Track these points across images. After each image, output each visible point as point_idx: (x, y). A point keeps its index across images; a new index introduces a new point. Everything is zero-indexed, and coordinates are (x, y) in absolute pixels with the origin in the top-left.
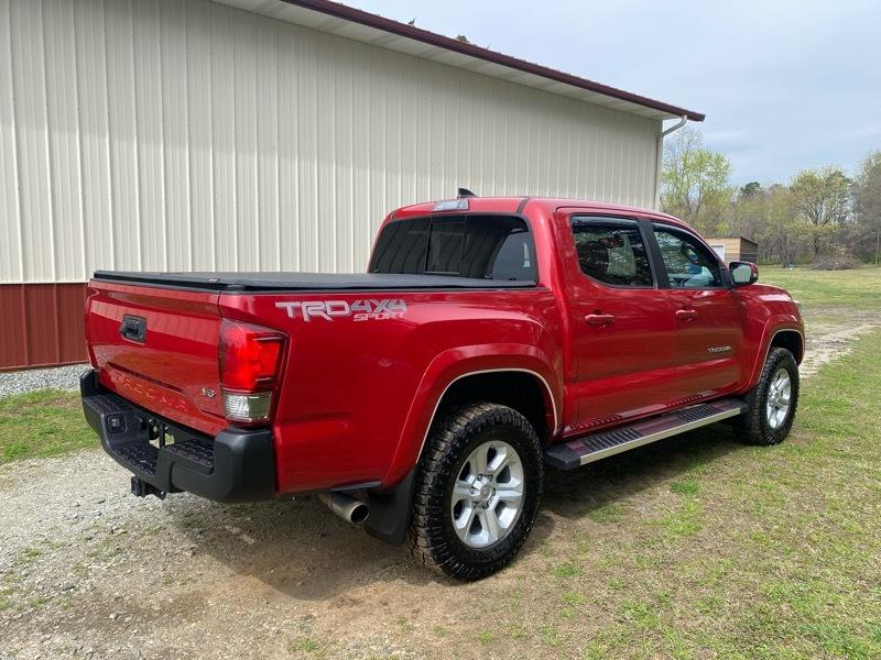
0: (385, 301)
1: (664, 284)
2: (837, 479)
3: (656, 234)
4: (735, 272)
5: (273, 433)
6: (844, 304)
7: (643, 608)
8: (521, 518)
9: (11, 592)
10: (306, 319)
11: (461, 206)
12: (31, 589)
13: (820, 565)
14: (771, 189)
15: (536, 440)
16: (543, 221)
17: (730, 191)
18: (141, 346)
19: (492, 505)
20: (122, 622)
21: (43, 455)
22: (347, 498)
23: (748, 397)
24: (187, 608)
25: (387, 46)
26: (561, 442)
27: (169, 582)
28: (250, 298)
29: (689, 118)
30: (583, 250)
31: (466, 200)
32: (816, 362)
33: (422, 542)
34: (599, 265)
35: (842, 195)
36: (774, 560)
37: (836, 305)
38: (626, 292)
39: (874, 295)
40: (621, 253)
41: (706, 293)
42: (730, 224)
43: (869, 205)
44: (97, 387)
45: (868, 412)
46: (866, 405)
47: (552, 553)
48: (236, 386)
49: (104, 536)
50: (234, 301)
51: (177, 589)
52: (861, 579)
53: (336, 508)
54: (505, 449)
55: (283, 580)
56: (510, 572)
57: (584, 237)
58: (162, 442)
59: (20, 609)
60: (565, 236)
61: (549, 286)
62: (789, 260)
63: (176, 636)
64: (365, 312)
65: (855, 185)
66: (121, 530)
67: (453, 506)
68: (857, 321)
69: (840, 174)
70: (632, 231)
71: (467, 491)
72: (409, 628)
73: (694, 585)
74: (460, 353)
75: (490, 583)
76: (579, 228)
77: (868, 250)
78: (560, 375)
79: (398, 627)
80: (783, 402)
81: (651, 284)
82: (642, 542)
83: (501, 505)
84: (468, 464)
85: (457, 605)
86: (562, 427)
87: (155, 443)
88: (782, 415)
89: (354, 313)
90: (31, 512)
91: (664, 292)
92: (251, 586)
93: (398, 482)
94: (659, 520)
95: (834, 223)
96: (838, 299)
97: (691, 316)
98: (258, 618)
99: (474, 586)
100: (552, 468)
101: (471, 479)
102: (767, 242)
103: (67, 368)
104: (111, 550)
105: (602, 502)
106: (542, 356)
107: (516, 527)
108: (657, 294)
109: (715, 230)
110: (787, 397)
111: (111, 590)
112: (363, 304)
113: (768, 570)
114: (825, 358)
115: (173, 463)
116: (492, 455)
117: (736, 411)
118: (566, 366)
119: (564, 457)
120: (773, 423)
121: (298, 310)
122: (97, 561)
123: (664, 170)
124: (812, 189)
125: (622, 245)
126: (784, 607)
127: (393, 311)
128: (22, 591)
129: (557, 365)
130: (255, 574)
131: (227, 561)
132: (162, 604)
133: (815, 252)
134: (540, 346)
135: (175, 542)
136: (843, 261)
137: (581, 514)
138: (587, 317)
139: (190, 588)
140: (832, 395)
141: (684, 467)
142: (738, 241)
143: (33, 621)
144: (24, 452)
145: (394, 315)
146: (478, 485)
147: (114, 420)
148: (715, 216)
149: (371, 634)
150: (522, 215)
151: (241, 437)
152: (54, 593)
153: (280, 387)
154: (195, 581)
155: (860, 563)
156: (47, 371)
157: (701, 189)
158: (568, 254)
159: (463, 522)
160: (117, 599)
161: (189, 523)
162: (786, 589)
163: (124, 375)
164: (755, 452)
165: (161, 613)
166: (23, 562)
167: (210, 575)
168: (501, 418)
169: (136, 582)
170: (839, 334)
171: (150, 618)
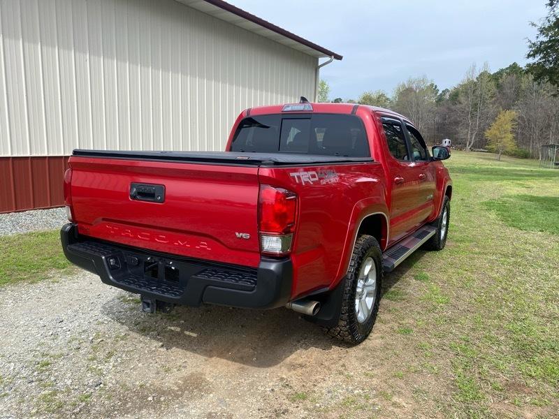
5: (292, 261)
9: (55, 393)
10: (304, 184)
11: (307, 109)
12: (68, 389)
16: (367, 117)
19: (364, 296)
20: (159, 401)
27: (167, 370)
28: (274, 169)
29: (335, 58)
44: (76, 237)
48: (269, 230)
49: (88, 345)
50: (265, 171)
51: (177, 373)
54: (371, 262)
55: (242, 358)
59: (74, 405)
63: (196, 408)
66: (97, 339)
83: (367, 296)
88: (443, 233)
89: (320, 179)
92: (224, 365)
98: (252, 384)
104: (103, 354)
107: (374, 308)
110: (445, 222)
111: (131, 381)
117: (434, 232)
119: (386, 264)
121: (299, 177)
122: (100, 363)
128: (62, 392)
132: (176, 384)
135: (145, 343)
138: (395, 179)
139: (185, 372)
143: (93, 411)
146: (360, 285)
147: (111, 260)
150: (356, 116)
151: (275, 264)
152: (89, 390)
153: (296, 230)
154: (185, 367)
159: (357, 308)
160: (141, 387)
161: (142, 329)
165: (182, 391)
167: (191, 362)
168: (373, 243)
169: (143, 373)
171: (177, 395)
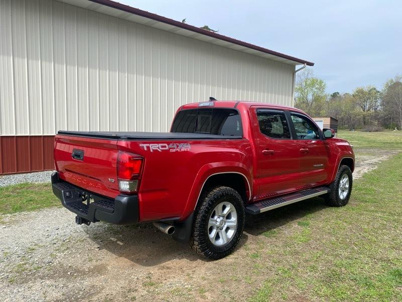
0: (182, 144)
1: (295, 137)
2: (368, 220)
3: (292, 117)
4: (325, 133)
5: (138, 197)
6: (376, 147)
7: (286, 269)
8: (236, 234)
9: (25, 264)
10: (151, 151)
11: (211, 105)
12: (34, 263)
13: (358, 253)
14: (344, 95)
15: (242, 202)
16: (245, 112)
17: (326, 96)
18: (81, 162)
19: (224, 228)
20: (73, 275)
21: (29, 210)
22: (166, 224)
23: (331, 186)
24: (99, 270)
25: (175, 32)
26: (252, 203)
27: (91, 260)
28: (129, 142)
29: (307, 64)
30: (261, 122)
31: (213, 102)
32: (362, 172)
33: (196, 243)
34: (268, 129)
35: (376, 98)
36: (339, 251)
37: (372, 147)
38: (279, 141)
39: (389, 143)
40: (277, 125)
41: (313, 142)
42: (326, 111)
43: (388, 103)
44: (58, 179)
45: (383, 193)
46: (382, 190)
47: (249, 249)
48: (124, 178)
49: (61, 242)
50: (123, 143)
51: (94, 263)
52: (375, 259)
53: (161, 229)
54: (229, 205)
55: (138, 260)
56: (231, 256)
57: (261, 118)
58: (88, 202)
59: (30, 271)
60: (254, 117)
61: (247, 138)
62: (352, 127)
64: (174, 148)
65: (381, 94)
66: (68, 240)
67: (208, 228)
68: (381, 154)
69: (375, 89)
70: (282, 115)
71: (214, 223)
72: (191, 277)
73: (306, 261)
74: (211, 166)
75: (223, 261)
76: (259, 114)
77: (387, 123)
78: (252, 175)
79: (187, 277)
80: (346, 188)
81: (290, 137)
82: (286, 245)
83: (228, 229)
84: (215, 211)
85: (211, 269)
86: (253, 197)
87: (85, 202)
88: (345, 194)
89: (170, 149)
90: (28, 233)
91: (295, 141)
92: (124, 262)
93: (187, 218)
94: (293, 236)
95: (372, 111)
96: (373, 145)
97: (307, 151)
98: (129, 274)
99: (217, 261)
100: (248, 214)
101: (216, 217)
102: (342, 119)
103: (34, 173)
104: (65, 248)
105: (269, 229)
106: (245, 167)
107: (234, 238)
108: (293, 142)
109: (319, 114)
110: (347, 186)
111: (67, 263)
112: (173, 145)
113: (337, 255)
114: (366, 171)
115: (96, 210)
116: (224, 207)
117: (325, 192)
118: (254, 172)
119: (253, 209)
120: (341, 197)
121: (148, 147)
122: (59, 252)
123: (296, 86)
124: (362, 96)
125: (277, 121)
126: (343, 269)
127: (185, 148)
128: (30, 264)
129: (251, 171)
130: (126, 257)
131: (114, 252)
132: (89, 268)
133: (363, 124)
134: (244, 163)
135: (91, 245)
136: (376, 128)
137: (260, 234)
138: (263, 151)
139: (99, 263)
140: (368, 186)
141: (304, 215)
142: (329, 119)
143: (37, 275)
144: (20, 209)
145: (186, 150)
146: (219, 220)
147: (67, 193)
148: (320, 108)
149: (176, 280)
150: (237, 109)
151: (125, 198)
152: (43, 265)
153: (141, 178)
154: (101, 260)
155: (375, 253)
156: (25, 175)
157: (313, 95)
158: (255, 125)
159: (212, 235)
160: (70, 267)
161: (96, 237)
162: (344, 262)
163: (72, 174)
164: (334, 209)
165: (89, 272)
166: (29, 253)
167: (107, 258)
168: (228, 193)
169: (77, 260)
170: (373, 160)
171: (85, 274)
